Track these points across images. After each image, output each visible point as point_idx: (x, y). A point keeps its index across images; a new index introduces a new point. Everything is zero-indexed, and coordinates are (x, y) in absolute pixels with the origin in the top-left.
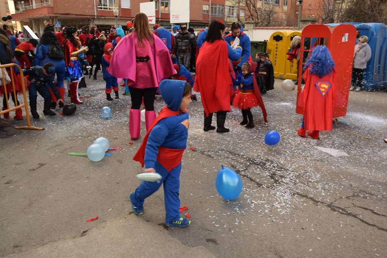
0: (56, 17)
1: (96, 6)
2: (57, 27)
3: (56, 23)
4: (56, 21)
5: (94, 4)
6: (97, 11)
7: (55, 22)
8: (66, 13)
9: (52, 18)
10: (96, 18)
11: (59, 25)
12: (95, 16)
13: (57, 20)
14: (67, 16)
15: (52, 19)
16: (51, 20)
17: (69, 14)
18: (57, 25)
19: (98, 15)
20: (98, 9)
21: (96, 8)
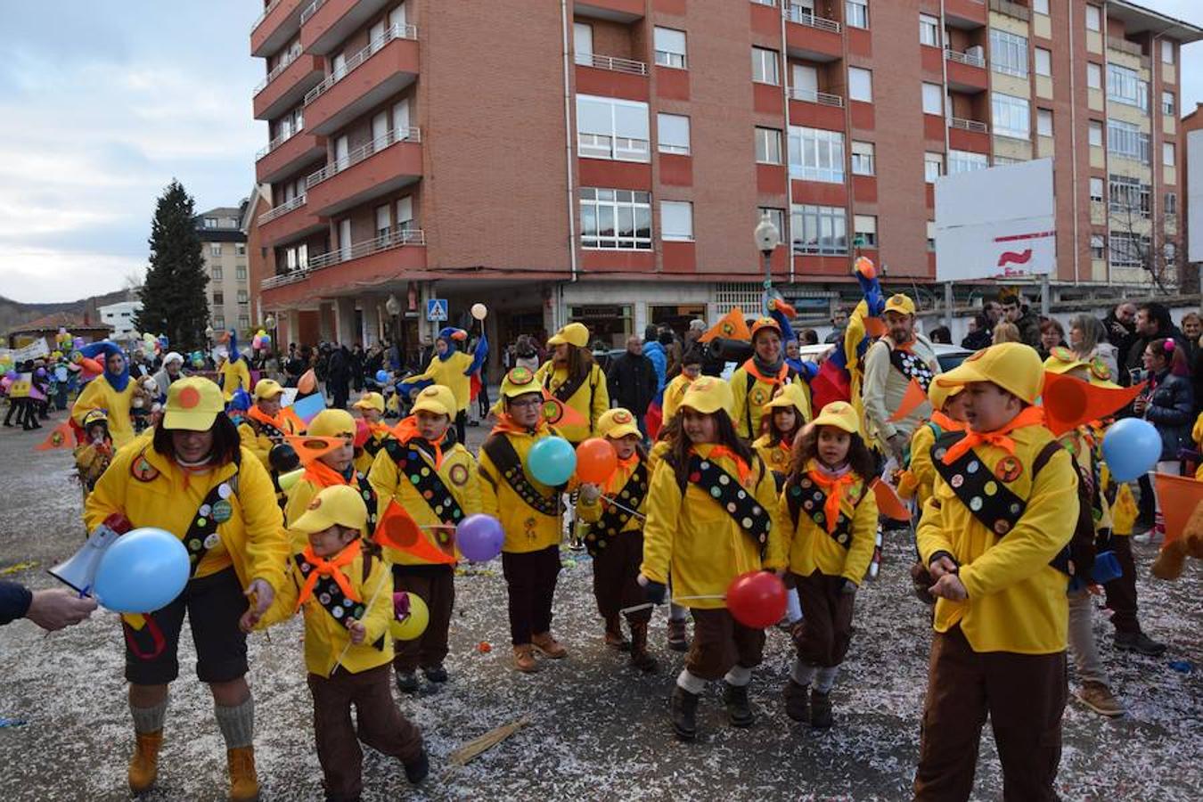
0: (431, 283)
1: (578, 235)
2: (433, 318)
3: (432, 304)
4: (430, 297)
5: (569, 231)
6: (580, 253)
7: (426, 301)
8: (471, 266)
9: (416, 285)
10: (574, 279)
11: (441, 311)
12: (571, 272)
13: (434, 295)
14: (472, 276)
15: (418, 288)
16: (411, 296)
17: (481, 268)
18: (434, 311)
19: (580, 269)
20: (584, 248)
21: (575, 240)
